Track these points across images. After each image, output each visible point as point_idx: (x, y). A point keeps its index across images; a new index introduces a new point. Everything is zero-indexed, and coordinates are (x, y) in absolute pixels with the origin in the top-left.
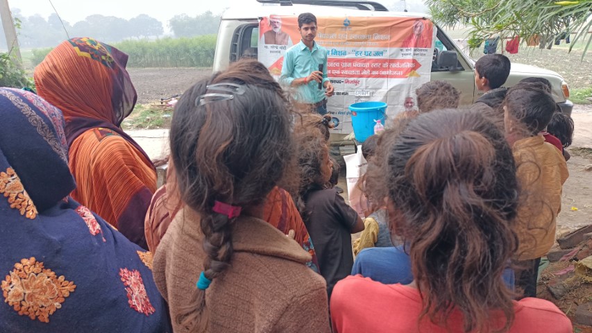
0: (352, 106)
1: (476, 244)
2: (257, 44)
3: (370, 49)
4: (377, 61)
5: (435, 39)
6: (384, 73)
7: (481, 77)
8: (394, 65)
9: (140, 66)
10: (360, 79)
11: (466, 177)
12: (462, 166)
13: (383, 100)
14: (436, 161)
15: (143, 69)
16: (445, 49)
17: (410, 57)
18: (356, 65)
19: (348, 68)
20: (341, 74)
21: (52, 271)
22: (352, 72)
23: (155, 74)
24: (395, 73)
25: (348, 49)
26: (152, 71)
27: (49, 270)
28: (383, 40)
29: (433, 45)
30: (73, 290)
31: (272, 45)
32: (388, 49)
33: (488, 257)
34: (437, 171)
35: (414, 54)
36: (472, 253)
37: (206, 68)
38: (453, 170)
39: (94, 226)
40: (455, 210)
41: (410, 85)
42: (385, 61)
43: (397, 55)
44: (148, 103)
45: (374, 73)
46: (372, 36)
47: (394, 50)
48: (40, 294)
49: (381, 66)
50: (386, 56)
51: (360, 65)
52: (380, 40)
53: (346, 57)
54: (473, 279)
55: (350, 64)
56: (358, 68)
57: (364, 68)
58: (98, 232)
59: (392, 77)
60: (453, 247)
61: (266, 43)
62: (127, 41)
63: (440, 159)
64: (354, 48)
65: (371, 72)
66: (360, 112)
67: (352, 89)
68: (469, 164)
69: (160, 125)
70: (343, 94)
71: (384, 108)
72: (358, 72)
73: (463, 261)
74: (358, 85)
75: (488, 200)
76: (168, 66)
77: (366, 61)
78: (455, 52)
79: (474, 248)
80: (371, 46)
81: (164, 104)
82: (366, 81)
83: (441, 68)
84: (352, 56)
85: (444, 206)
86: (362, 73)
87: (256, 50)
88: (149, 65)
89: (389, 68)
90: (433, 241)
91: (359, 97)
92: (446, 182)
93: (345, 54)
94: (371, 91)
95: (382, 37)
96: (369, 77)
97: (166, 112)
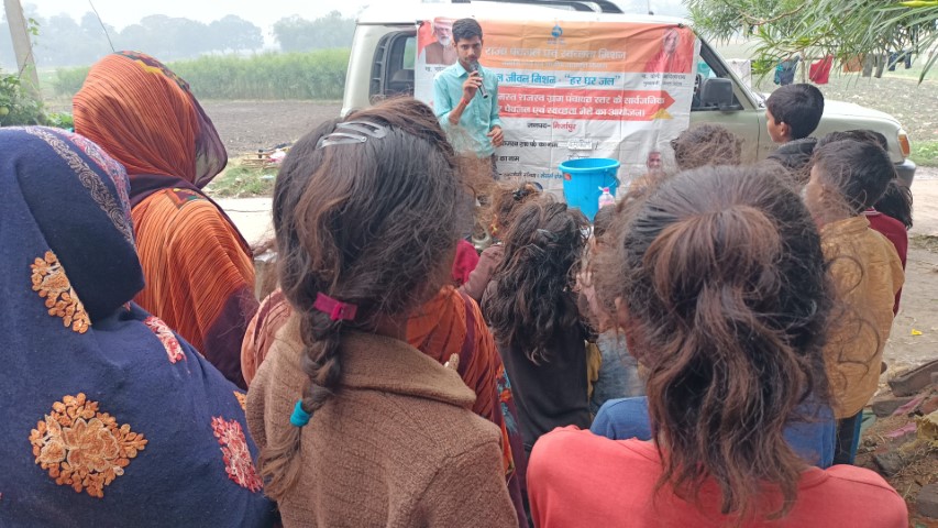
0: (564, 164)
1: (741, 381)
2: (412, 64)
3: (593, 75)
4: (604, 93)
5: (698, 60)
6: (615, 112)
7: (777, 123)
8: (631, 100)
9: (226, 96)
10: (577, 122)
11: (733, 276)
12: (728, 260)
13: (613, 156)
14: (688, 251)
15: (231, 102)
16: (712, 75)
17: (657, 88)
18: (571, 98)
19: (558, 104)
20: (546, 113)
21: (110, 416)
22: (565, 111)
23: (249, 109)
24: (633, 113)
25: (559, 74)
26: (245, 105)
27: (106, 414)
28: (616, 60)
29: (694, 68)
30: (142, 448)
31: (437, 66)
32: (623, 74)
33: (759, 402)
34: (688, 267)
35: (664, 83)
36: (735, 394)
37: (330, 102)
38: (712, 266)
39: (173, 348)
40: (713, 328)
41: (657, 131)
42: (616, 93)
43: (637, 83)
44: (238, 155)
45: (600, 112)
46: (597, 54)
47: (632, 75)
48: (91, 452)
49: (611, 101)
50: (618, 85)
51: (578, 99)
52: (611, 60)
53: (556, 86)
54: (736, 433)
55: (561, 98)
56: (574, 104)
57: (583, 105)
58: (180, 358)
59: (628, 118)
60: (708, 383)
61: (428, 61)
62: (206, 57)
63: (694, 248)
64: (568, 72)
65: (594, 111)
66: (576, 174)
67: (564, 137)
68: (738, 258)
69: (257, 192)
70: (549, 145)
71: (615, 169)
72: (574, 111)
73: (722, 406)
74: (575, 132)
75: (763, 315)
76: (269, 98)
77: (585, 93)
78: (729, 80)
79: (738, 387)
80: (596, 70)
81: (264, 157)
82: (587, 124)
83: (707, 105)
84: (566, 84)
85: (697, 320)
86: (581, 113)
87: (411, 73)
88: (240, 96)
89: (623, 105)
90: (679, 373)
91: (575, 151)
92: (702, 284)
93: (553, 81)
94: (595, 141)
95: (613, 54)
96: (591, 118)
97: (266, 171)
